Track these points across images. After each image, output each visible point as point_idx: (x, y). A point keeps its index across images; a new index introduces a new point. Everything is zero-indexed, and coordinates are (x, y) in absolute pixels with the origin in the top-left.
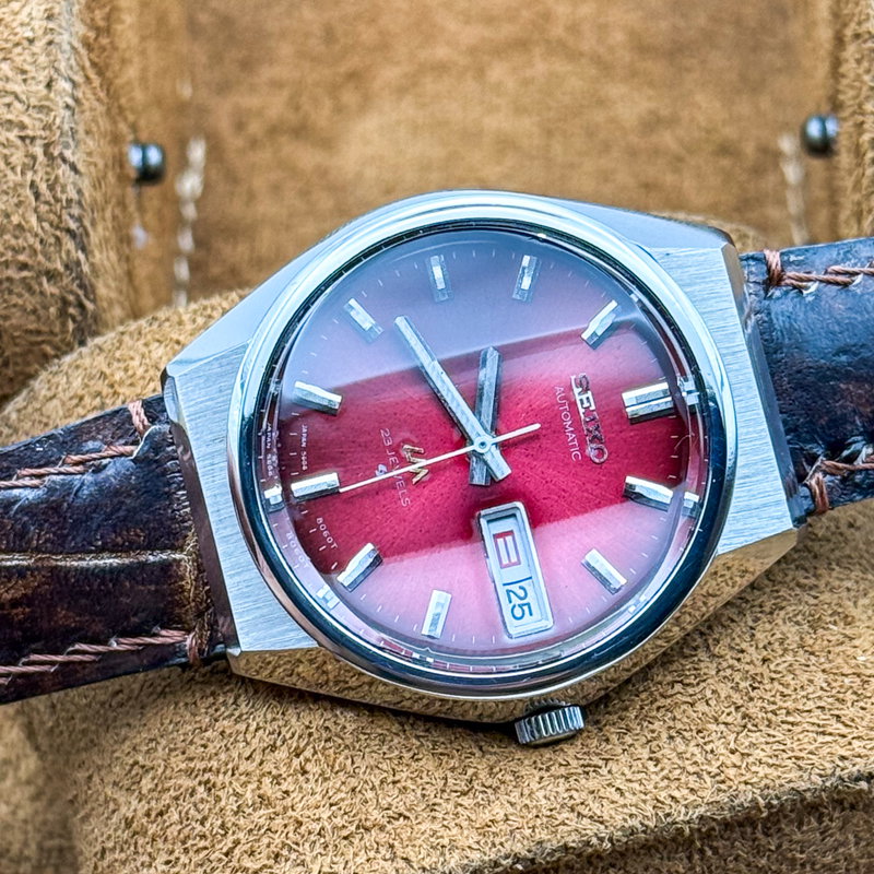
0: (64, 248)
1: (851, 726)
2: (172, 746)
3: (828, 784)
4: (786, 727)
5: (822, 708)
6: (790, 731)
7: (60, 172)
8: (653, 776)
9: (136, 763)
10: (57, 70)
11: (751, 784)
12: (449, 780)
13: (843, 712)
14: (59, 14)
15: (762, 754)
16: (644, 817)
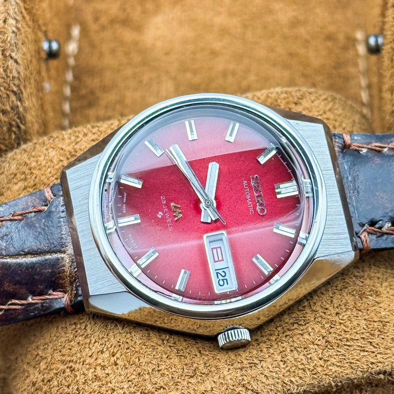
0: (11, 99)
1: (376, 347)
2: (55, 348)
3: (365, 376)
4: (346, 347)
5: (363, 338)
6: (348, 349)
7: (10, 63)
8: (282, 370)
10: (8, 14)
11: (329, 375)
12: (185, 370)
13: (373, 340)
15: (334, 360)
16: (277, 390)
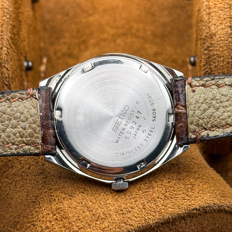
1: (191, 197)
2: (24, 216)
3: (186, 212)
4: (175, 198)
5: (184, 193)
6: (176, 199)
7: (4, 70)
8: (144, 213)
9: (15, 221)
10: (3, 45)
11: (168, 213)
13: (189, 194)
14: (4, 31)
15: (170, 206)
16: (142, 223)
